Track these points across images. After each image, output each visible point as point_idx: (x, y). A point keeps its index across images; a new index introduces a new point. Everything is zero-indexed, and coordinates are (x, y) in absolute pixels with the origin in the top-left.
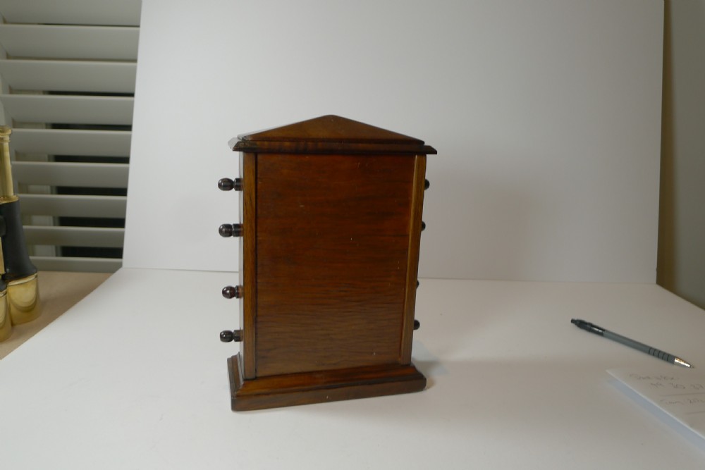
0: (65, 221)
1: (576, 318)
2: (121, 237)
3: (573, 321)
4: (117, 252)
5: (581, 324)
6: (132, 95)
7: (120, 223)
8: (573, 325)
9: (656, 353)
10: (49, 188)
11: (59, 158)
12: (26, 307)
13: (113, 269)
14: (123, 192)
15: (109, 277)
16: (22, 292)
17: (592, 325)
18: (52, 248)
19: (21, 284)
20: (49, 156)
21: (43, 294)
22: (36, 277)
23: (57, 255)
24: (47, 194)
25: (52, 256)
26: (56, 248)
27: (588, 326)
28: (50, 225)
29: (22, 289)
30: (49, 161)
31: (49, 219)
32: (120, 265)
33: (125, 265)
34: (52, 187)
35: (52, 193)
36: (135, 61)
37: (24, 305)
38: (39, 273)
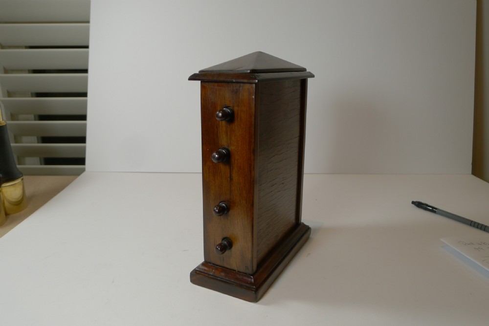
0: (45, 140)
1: (415, 200)
2: (84, 150)
3: (413, 203)
4: (81, 161)
5: (419, 205)
6: (87, 47)
7: (83, 140)
8: (413, 205)
9: (476, 225)
10: (33, 116)
11: (39, 95)
12: (15, 202)
13: (79, 173)
14: (83, 117)
15: (76, 178)
16: (12, 191)
17: (427, 205)
18: (37, 159)
19: (12, 185)
20: (32, 94)
21: (28, 192)
22: (22, 179)
23: (41, 164)
24: (32, 120)
25: (38, 165)
26: (40, 159)
27: (425, 206)
28: (35, 143)
29: (12, 189)
30: (32, 96)
31: (34, 138)
32: (84, 170)
33: (87, 169)
34: (35, 116)
35: (35, 120)
36: (88, 22)
37: (14, 200)
38: (24, 177)
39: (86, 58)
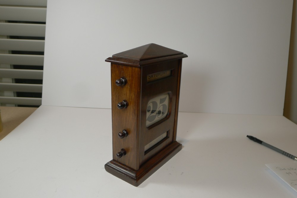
1: (249, 135)
2: (41, 88)
3: (248, 136)
5: (251, 138)
6: (45, 23)
8: (248, 138)
9: (286, 154)
10: (9, 66)
11: (14, 52)
14: (41, 68)
15: (37, 109)
34: (11, 65)
36: (46, 7)
39: (44, 30)
